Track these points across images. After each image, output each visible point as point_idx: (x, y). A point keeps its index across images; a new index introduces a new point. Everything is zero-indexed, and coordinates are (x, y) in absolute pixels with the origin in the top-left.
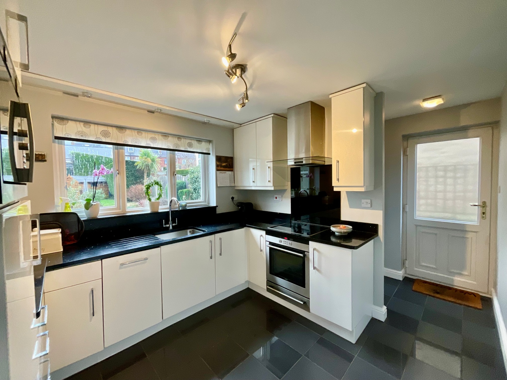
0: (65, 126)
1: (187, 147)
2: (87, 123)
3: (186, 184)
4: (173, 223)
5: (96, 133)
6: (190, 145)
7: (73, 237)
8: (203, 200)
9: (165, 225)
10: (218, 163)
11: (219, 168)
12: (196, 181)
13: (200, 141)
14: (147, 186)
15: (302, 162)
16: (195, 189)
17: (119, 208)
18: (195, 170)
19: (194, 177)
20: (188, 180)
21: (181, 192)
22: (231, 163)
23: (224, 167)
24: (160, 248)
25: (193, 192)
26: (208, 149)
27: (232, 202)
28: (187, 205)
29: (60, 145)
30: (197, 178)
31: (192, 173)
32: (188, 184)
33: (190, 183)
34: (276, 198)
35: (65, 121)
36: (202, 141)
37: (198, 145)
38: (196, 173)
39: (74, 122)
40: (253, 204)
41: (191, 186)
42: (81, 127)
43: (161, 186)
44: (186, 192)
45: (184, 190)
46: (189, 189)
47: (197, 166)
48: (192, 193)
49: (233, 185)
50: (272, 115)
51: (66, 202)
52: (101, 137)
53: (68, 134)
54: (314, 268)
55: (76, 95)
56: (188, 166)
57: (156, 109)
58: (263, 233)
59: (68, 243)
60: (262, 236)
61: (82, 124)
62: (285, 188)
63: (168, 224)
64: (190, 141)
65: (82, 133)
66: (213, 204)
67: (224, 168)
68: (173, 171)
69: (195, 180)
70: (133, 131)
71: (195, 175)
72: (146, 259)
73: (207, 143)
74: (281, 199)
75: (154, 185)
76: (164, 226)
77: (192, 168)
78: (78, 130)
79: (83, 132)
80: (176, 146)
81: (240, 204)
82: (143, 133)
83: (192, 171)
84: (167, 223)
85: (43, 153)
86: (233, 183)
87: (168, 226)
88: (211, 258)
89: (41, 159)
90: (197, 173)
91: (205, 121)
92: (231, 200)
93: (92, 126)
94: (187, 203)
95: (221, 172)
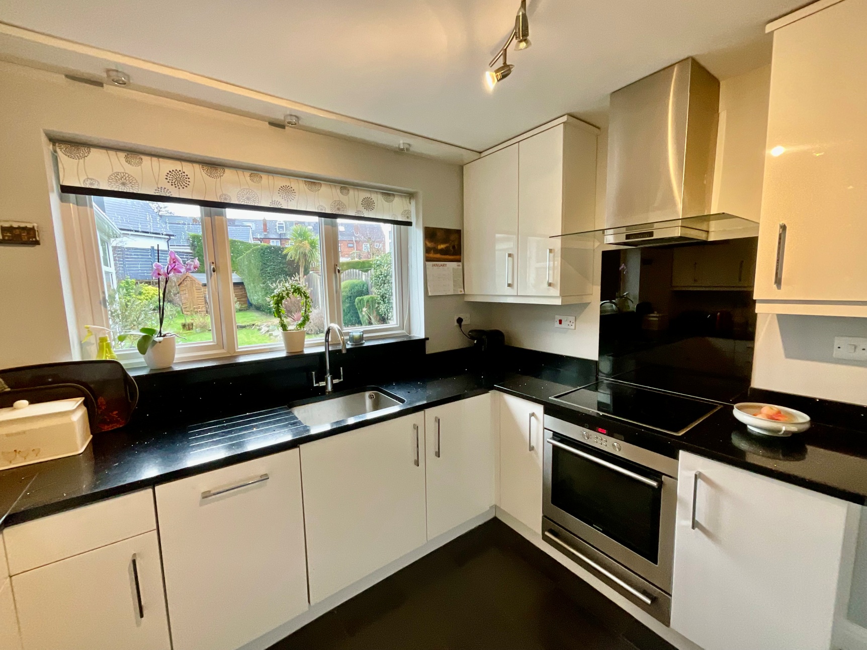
0: (84, 160)
1: (361, 208)
2: (133, 152)
3: (368, 285)
4: (333, 378)
5: (157, 177)
6: (368, 204)
7: (116, 414)
8: (397, 324)
9: (316, 383)
10: (429, 245)
11: (432, 255)
12: (384, 281)
13: (389, 195)
14: (275, 298)
15: (651, 234)
16: (383, 297)
17: (220, 344)
18: (383, 261)
19: (381, 275)
20: (372, 279)
21: (361, 300)
22: (456, 243)
23: (442, 252)
24: (297, 449)
25: (380, 301)
26: (407, 213)
27: (458, 329)
28: (365, 336)
29: (80, 207)
30: (386, 277)
31: (377, 266)
32: (372, 287)
33: (376, 284)
34: (560, 322)
35: (83, 150)
36: (393, 195)
37: (386, 204)
38: (385, 266)
39: (104, 151)
40: (505, 334)
41: (376, 291)
42: (118, 162)
43: (306, 297)
44: (368, 301)
45: (366, 297)
46: (374, 295)
47: (386, 253)
48: (379, 303)
49: (461, 291)
50: (565, 119)
51: (101, 336)
52: (168, 186)
53: (91, 179)
54: (695, 525)
55: (98, 83)
56: (373, 254)
57: (286, 116)
58: (539, 409)
59: (106, 428)
60: (533, 415)
61: (122, 155)
62: (586, 300)
63: (324, 379)
64: (367, 195)
65: (123, 178)
66: (419, 333)
67: (441, 254)
68: (333, 264)
69: (382, 280)
70: (240, 172)
71: (384, 270)
72: (265, 478)
73: (404, 199)
74: (574, 325)
75: (290, 295)
76: (315, 385)
77: (377, 258)
78: (115, 171)
79: (127, 175)
80: (338, 206)
81: (477, 334)
82: (264, 176)
83: (378, 262)
84: (321, 377)
85: (29, 226)
86: (460, 288)
87: (322, 384)
88: (417, 463)
89: (25, 239)
90: (387, 266)
91: (399, 145)
92: (456, 324)
93: (146, 160)
94: (364, 332)
95: (435, 263)
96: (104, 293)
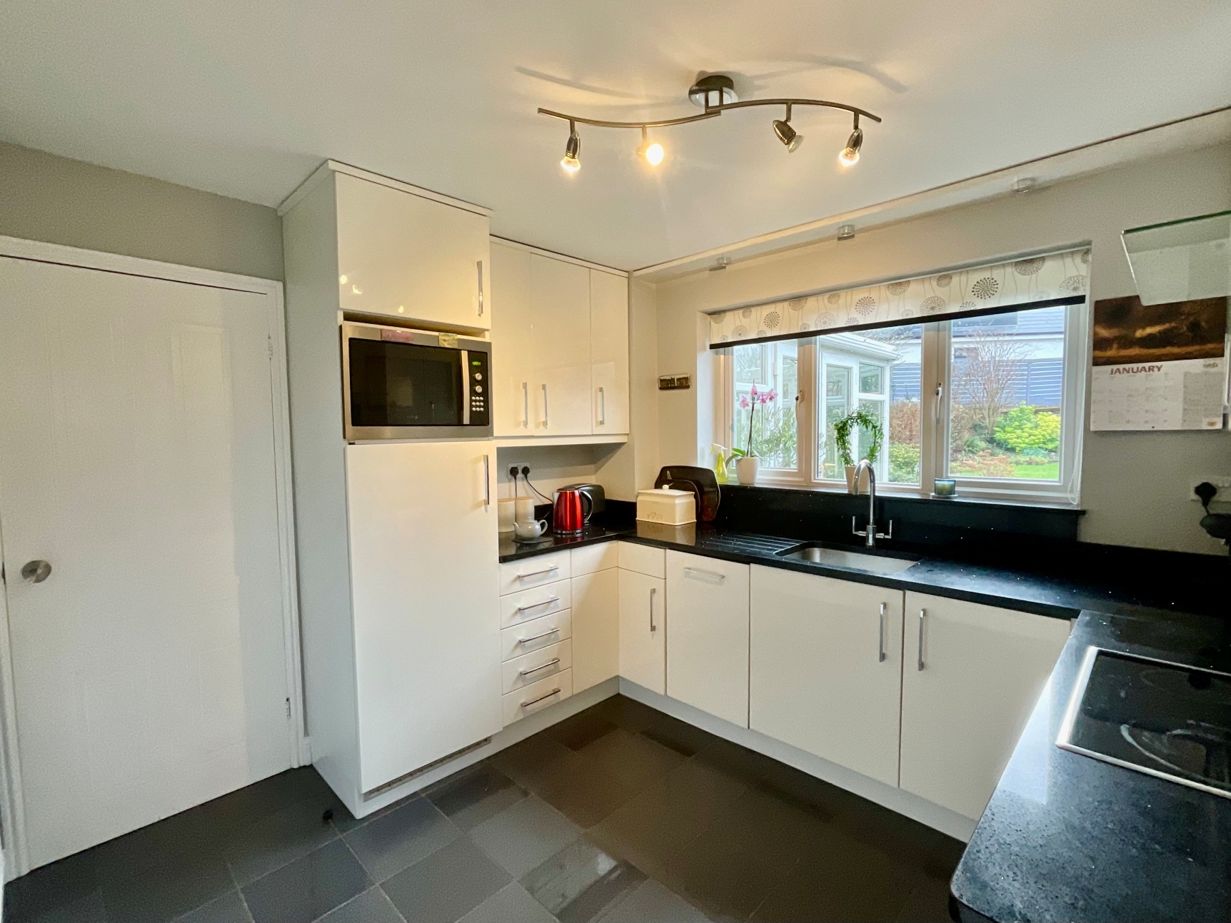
0: (722, 324)
1: (970, 296)
2: (747, 308)
4: (877, 531)
5: (759, 324)
7: (710, 510)
8: (1059, 481)
9: (856, 530)
10: (1108, 334)
11: (1111, 353)
13: (1029, 262)
23: (1148, 342)
24: (748, 566)
26: (1073, 281)
28: (957, 489)
36: (1043, 259)
37: (1022, 279)
42: (739, 319)
49: (1213, 424)
51: (719, 452)
52: (765, 328)
53: (725, 336)
59: (705, 518)
63: (864, 529)
64: (982, 275)
65: (740, 329)
70: (820, 297)
73: (1061, 260)
76: (853, 533)
78: (736, 326)
79: (742, 327)
80: (933, 305)
82: (843, 294)
84: (862, 525)
85: (686, 376)
93: (754, 311)
95: (1115, 367)
96: (733, 420)
